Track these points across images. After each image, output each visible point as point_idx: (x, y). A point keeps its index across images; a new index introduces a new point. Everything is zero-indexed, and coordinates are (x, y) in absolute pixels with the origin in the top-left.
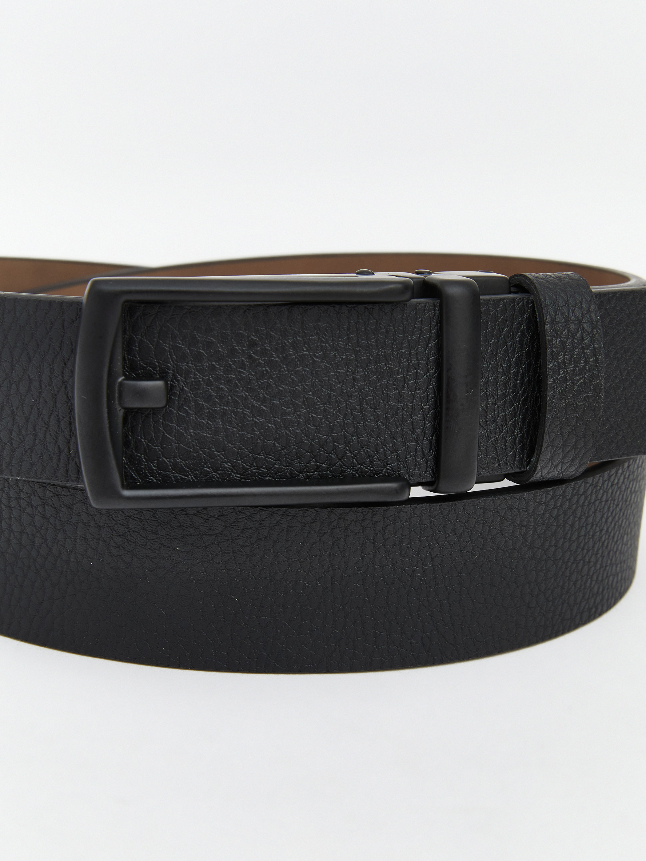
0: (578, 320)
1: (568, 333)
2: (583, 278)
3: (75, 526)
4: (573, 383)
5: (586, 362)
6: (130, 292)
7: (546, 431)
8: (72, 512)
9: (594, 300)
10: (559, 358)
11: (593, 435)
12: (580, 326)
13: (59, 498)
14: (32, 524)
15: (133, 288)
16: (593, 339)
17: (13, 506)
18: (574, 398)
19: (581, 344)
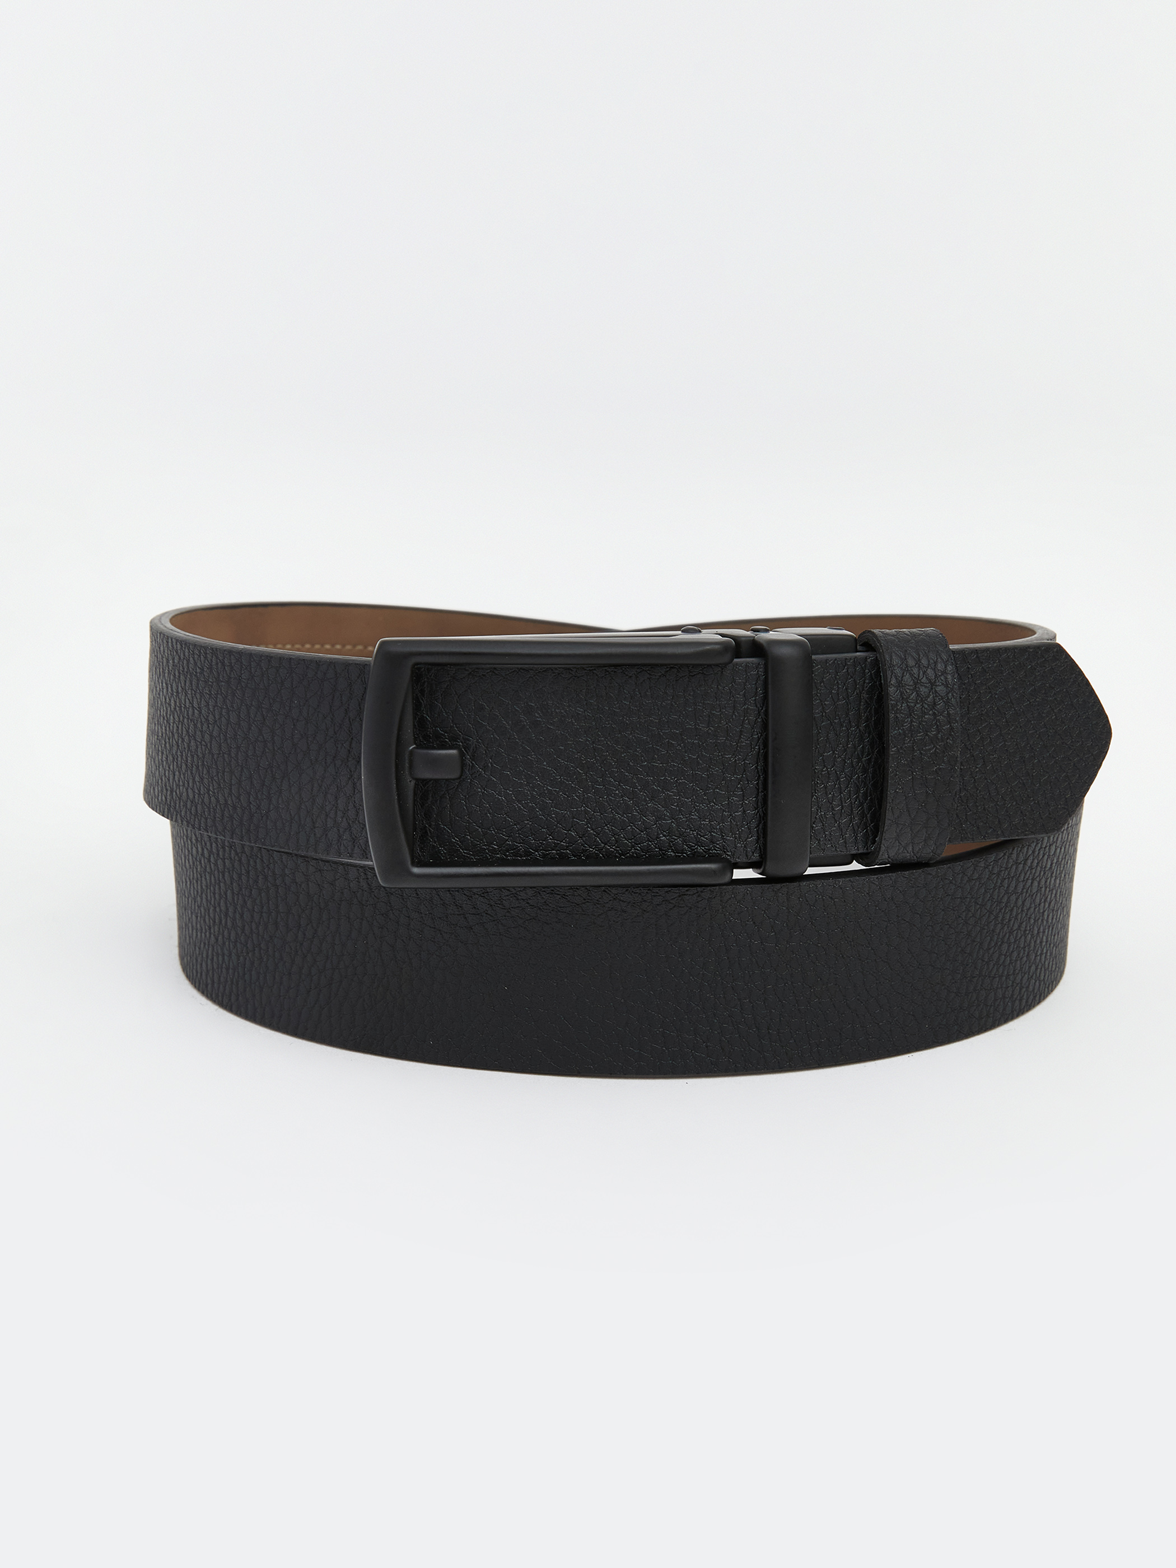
0: (930, 682)
1: (916, 698)
2: (943, 635)
3: (339, 904)
4: (921, 753)
5: (938, 731)
6: (420, 654)
7: (888, 807)
8: (336, 889)
9: (952, 659)
10: (905, 724)
11: (948, 813)
12: (932, 689)
13: (321, 873)
14: (297, 903)
15: (423, 649)
16: (947, 703)
17: (278, 884)
18: (922, 770)
19: (931, 710)
